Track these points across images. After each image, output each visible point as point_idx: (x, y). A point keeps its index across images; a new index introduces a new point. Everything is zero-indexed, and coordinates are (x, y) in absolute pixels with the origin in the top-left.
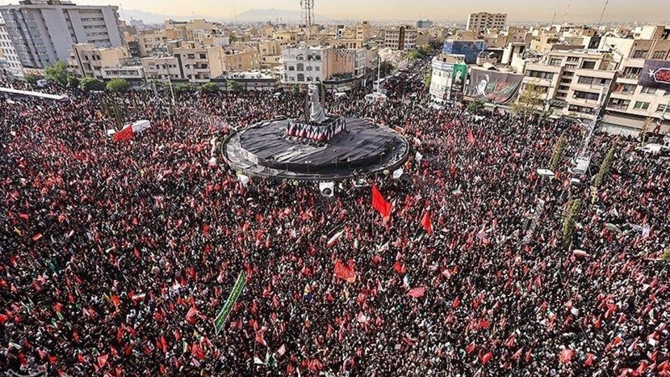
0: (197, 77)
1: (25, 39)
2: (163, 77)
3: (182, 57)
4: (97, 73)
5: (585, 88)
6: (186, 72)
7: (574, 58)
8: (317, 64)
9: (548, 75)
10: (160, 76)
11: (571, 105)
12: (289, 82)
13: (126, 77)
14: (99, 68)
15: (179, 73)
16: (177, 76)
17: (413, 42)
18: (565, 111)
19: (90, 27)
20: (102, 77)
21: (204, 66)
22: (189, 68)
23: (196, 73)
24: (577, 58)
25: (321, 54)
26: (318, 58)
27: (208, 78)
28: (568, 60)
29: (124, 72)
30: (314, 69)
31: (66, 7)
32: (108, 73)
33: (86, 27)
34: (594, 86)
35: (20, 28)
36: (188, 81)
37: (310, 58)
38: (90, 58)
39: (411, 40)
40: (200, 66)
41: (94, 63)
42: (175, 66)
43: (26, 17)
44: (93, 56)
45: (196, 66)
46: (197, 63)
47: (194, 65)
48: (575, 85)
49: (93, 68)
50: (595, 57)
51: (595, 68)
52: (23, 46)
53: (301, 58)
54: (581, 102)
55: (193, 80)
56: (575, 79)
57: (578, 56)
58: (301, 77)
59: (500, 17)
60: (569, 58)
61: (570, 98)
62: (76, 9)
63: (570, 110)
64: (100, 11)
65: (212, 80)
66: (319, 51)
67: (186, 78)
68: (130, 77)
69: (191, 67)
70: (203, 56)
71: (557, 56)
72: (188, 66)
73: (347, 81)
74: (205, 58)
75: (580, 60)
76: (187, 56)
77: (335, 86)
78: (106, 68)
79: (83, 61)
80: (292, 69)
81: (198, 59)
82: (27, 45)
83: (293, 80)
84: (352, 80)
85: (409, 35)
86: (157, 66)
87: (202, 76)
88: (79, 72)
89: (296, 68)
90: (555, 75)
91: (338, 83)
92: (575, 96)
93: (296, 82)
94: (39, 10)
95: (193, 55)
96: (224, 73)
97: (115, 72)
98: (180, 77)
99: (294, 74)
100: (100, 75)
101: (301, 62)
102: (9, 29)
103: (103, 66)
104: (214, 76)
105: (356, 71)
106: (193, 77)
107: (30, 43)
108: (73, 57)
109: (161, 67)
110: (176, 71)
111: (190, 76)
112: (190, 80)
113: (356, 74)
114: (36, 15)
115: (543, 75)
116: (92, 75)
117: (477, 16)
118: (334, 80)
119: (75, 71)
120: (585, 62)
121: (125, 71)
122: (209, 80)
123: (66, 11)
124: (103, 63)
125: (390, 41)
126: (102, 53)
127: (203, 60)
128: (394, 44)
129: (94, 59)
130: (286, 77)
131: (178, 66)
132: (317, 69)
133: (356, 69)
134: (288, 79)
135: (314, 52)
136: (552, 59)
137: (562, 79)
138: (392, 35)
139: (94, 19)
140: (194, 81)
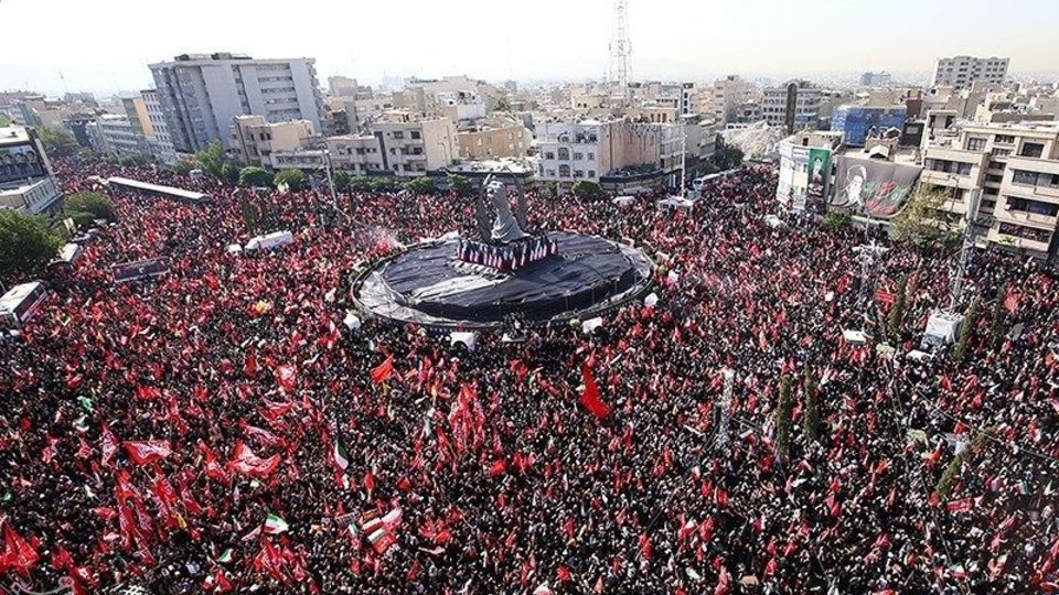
0: (407, 167)
1: (178, 111)
2: (357, 167)
3: (384, 135)
4: (265, 160)
5: (1025, 192)
6: (391, 159)
7: (1006, 136)
8: (591, 148)
9: (963, 167)
10: (353, 165)
11: (1003, 223)
12: (547, 178)
13: (305, 166)
14: (267, 153)
15: (381, 161)
16: (377, 166)
17: (811, 111)
18: (994, 235)
19: (272, 91)
20: (271, 166)
21: (418, 151)
22: (394, 153)
23: (406, 162)
24: (1012, 138)
25: (598, 133)
26: (593, 139)
27: (420, 170)
28: (996, 141)
29: (302, 159)
30: (585, 157)
31: (237, 62)
32: (280, 160)
33: (264, 91)
34: (1040, 189)
35: (173, 95)
36: (393, 173)
37: (579, 138)
38: (257, 137)
39: (808, 107)
40: (411, 150)
41: (261, 145)
42: (375, 150)
43: (181, 79)
44: (262, 135)
45: (405, 151)
46: (408, 146)
47: (402, 149)
48: (1008, 186)
49: (260, 153)
50: (1044, 136)
51: (1042, 157)
52: (176, 121)
53: (566, 139)
54: (1020, 218)
55: (401, 172)
56: (1008, 175)
57: (1013, 134)
58: (564, 170)
59: (997, 64)
60: (998, 138)
61: (1001, 211)
62: (251, 65)
63: (1001, 231)
64: (287, 67)
65: (429, 174)
66: (594, 127)
67: (391, 168)
68: (309, 166)
69: (398, 152)
70: (416, 135)
71: (978, 134)
72: (393, 150)
73: (644, 178)
74: (418, 137)
75: (1017, 141)
76: (392, 135)
77: (621, 185)
78: (279, 152)
79: (247, 142)
80: (550, 156)
81: (408, 140)
82: (181, 120)
83: (553, 174)
84: (652, 176)
85: (804, 99)
86: (349, 150)
87: (414, 166)
88: (242, 158)
89: (556, 154)
90: (973, 169)
91: (624, 181)
92: (1008, 206)
93: (557, 177)
94: (198, 68)
95: (401, 133)
96: (455, 163)
97: (290, 159)
98: (382, 167)
99: (554, 165)
100: (268, 163)
101: (565, 145)
102: (160, 97)
103: (274, 150)
104: (433, 165)
105: (662, 161)
106: (401, 168)
107: (184, 115)
108: (235, 136)
109: (354, 151)
110: (376, 158)
111: (396, 166)
112: (396, 173)
113: (663, 167)
114: (193, 75)
115: (955, 167)
116: (258, 164)
117: (950, 64)
118: (621, 176)
119: (236, 157)
120: (1026, 144)
121: (304, 157)
122: (424, 174)
123: (237, 68)
124: (274, 145)
125: (771, 110)
126: (273, 130)
127: (415, 141)
128: (778, 114)
129: (263, 138)
130: (542, 171)
131: (379, 150)
132: (591, 156)
133: (662, 157)
134: (545, 174)
135: (587, 129)
136: (971, 139)
137: (988, 175)
138: (775, 98)
139: (278, 79)
140: (402, 175)
